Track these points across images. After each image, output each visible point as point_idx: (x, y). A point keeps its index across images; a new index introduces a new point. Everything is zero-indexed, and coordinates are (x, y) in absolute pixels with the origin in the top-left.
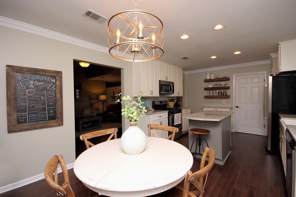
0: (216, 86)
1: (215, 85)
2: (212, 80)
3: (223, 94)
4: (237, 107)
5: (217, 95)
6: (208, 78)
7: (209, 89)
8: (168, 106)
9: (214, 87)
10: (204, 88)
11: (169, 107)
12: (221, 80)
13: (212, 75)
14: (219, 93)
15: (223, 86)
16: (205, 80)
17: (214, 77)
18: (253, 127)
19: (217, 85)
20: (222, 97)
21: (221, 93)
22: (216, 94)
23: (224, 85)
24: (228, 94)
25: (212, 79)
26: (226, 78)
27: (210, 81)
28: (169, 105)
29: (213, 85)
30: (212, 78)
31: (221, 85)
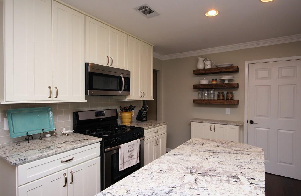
0: (214, 82)
1: (213, 80)
2: (207, 72)
3: (227, 98)
4: (252, 122)
5: (216, 98)
6: (201, 66)
7: (202, 87)
8: (119, 120)
9: (210, 83)
10: (194, 85)
11: (122, 122)
12: (223, 70)
13: (208, 62)
14: (218, 96)
15: (226, 82)
16: (194, 71)
17: (211, 65)
18: (280, 162)
19: (216, 80)
20: (226, 103)
21: (223, 96)
22: (214, 96)
23: (229, 80)
24: (235, 98)
25: (207, 70)
26: (232, 66)
27: (204, 72)
28: (121, 119)
29: (209, 81)
30: (208, 67)
31: (224, 80)
